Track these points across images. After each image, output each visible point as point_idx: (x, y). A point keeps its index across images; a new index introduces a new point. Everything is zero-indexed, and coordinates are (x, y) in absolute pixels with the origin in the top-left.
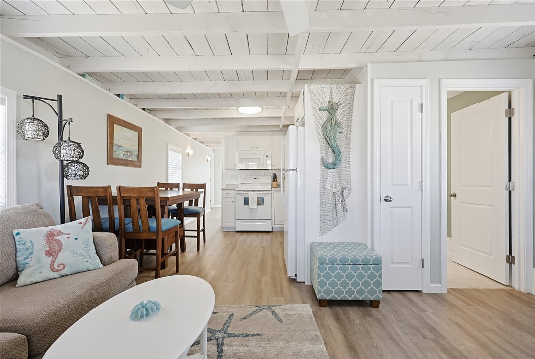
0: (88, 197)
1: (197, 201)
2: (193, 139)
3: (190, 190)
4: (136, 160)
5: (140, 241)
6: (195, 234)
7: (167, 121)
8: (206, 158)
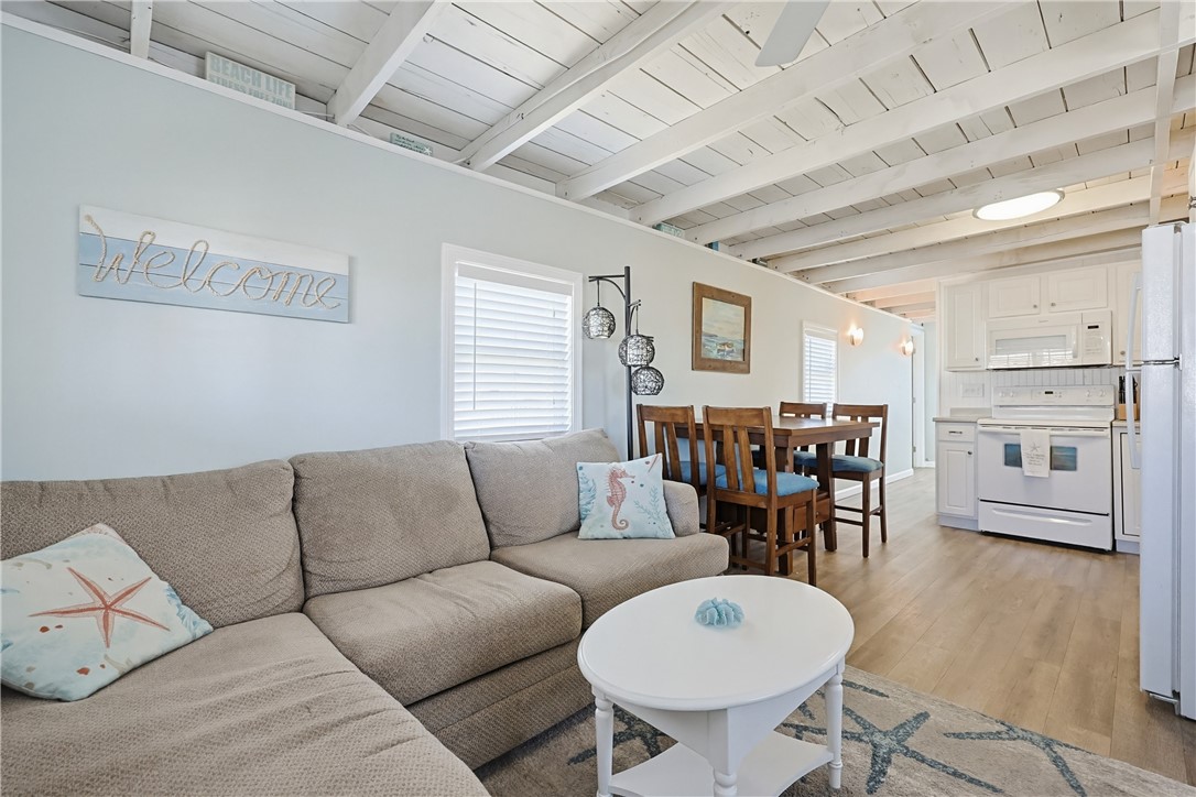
0: (664, 424)
1: (865, 443)
2: (864, 306)
3: (849, 418)
4: (740, 359)
5: (741, 508)
6: (859, 517)
7: (801, 274)
8: (902, 345)
